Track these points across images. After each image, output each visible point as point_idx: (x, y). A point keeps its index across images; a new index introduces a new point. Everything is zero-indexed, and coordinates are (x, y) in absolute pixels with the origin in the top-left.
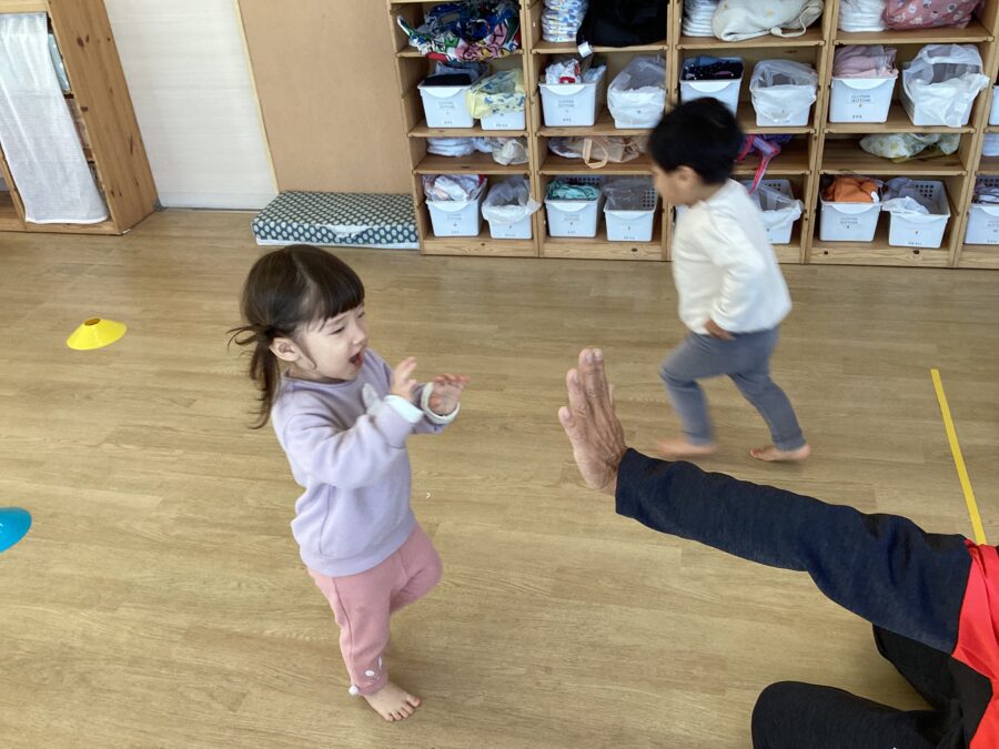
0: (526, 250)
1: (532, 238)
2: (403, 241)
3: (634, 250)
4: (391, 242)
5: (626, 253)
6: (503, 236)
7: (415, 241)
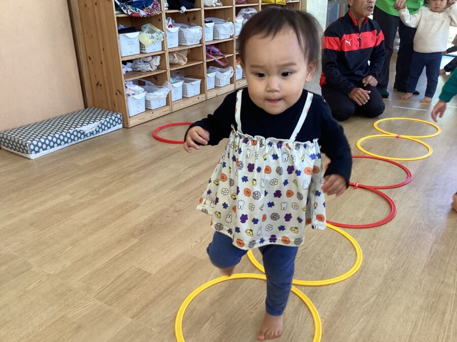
0: (167, 110)
1: (167, 104)
2: (115, 125)
3: (199, 98)
4: (110, 128)
5: (196, 101)
7: (121, 123)
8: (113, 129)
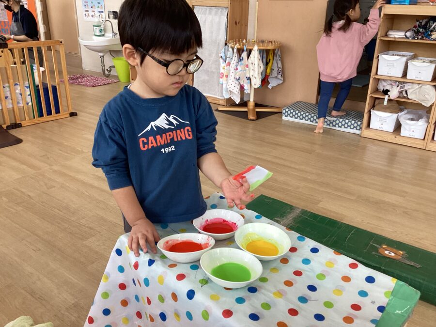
0: (420, 144)
1: (424, 139)
2: (353, 129)
4: (346, 128)
6: (408, 135)
7: (359, 130)
8: (349, 130)
